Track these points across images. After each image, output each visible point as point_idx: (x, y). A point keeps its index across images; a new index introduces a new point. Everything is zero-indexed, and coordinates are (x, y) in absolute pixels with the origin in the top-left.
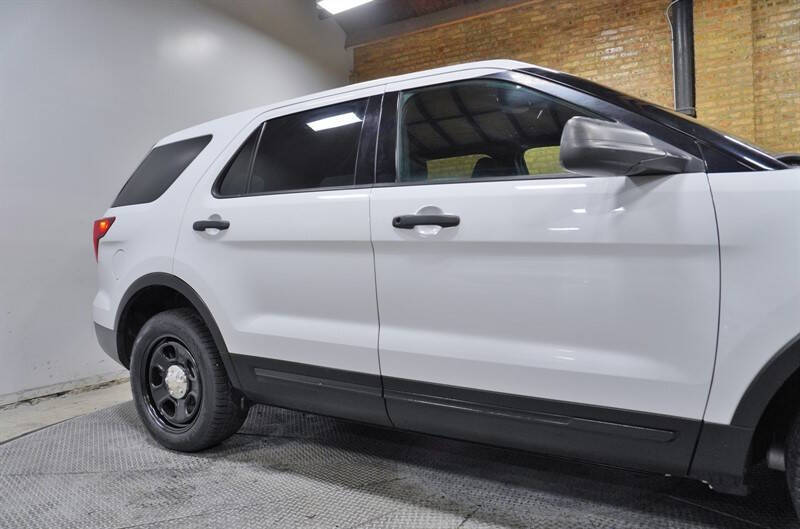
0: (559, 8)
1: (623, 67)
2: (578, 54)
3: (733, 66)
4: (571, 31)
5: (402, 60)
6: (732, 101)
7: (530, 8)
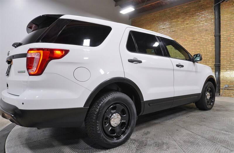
0: (184, 7)
1: (201, 23)
2: (189, 19)
3: (231, 22)
4: (187, 13)
5: (143, 22)
6: (231, 32)
7: (176, 8)
